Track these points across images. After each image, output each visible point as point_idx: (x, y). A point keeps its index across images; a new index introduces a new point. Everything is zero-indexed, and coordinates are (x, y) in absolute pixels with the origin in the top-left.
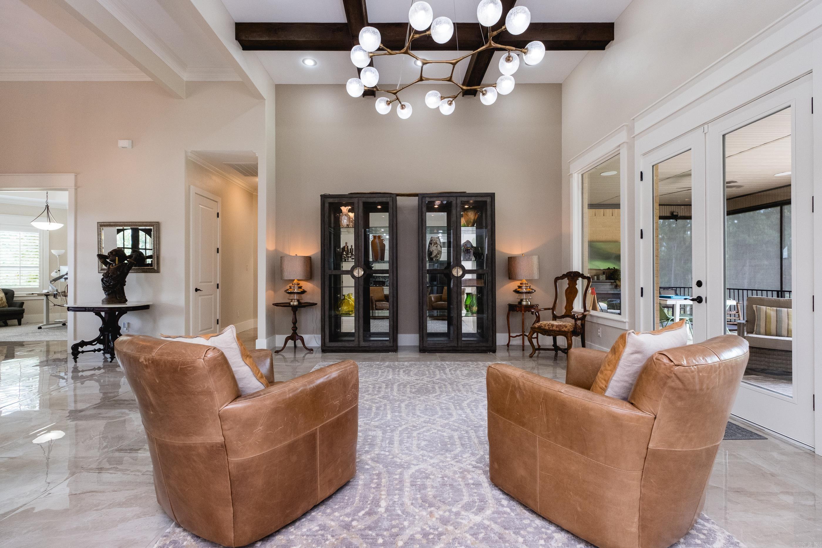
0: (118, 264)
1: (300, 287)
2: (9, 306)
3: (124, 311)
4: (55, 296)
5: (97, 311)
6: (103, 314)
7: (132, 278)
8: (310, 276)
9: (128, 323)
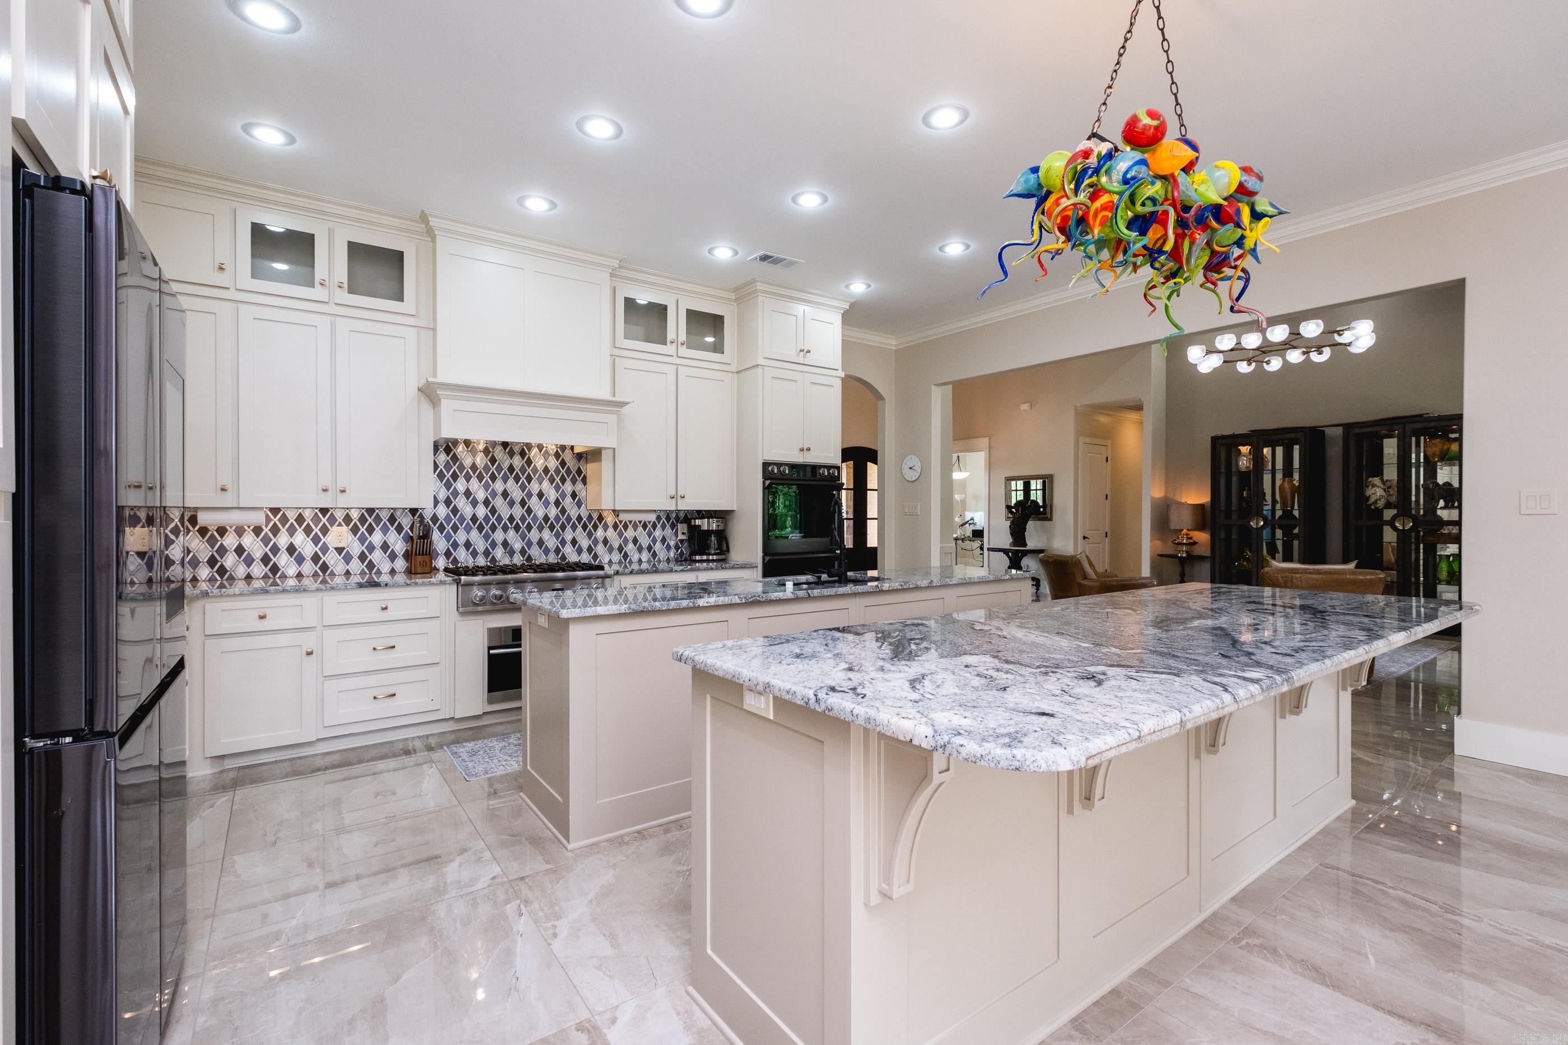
0: (1021, 513)
1: (1191, 538)
3: (1025, 553)
4: (963, 540)
5: (1005, 551)
7: (1031, 525)
8: (1201, 527)
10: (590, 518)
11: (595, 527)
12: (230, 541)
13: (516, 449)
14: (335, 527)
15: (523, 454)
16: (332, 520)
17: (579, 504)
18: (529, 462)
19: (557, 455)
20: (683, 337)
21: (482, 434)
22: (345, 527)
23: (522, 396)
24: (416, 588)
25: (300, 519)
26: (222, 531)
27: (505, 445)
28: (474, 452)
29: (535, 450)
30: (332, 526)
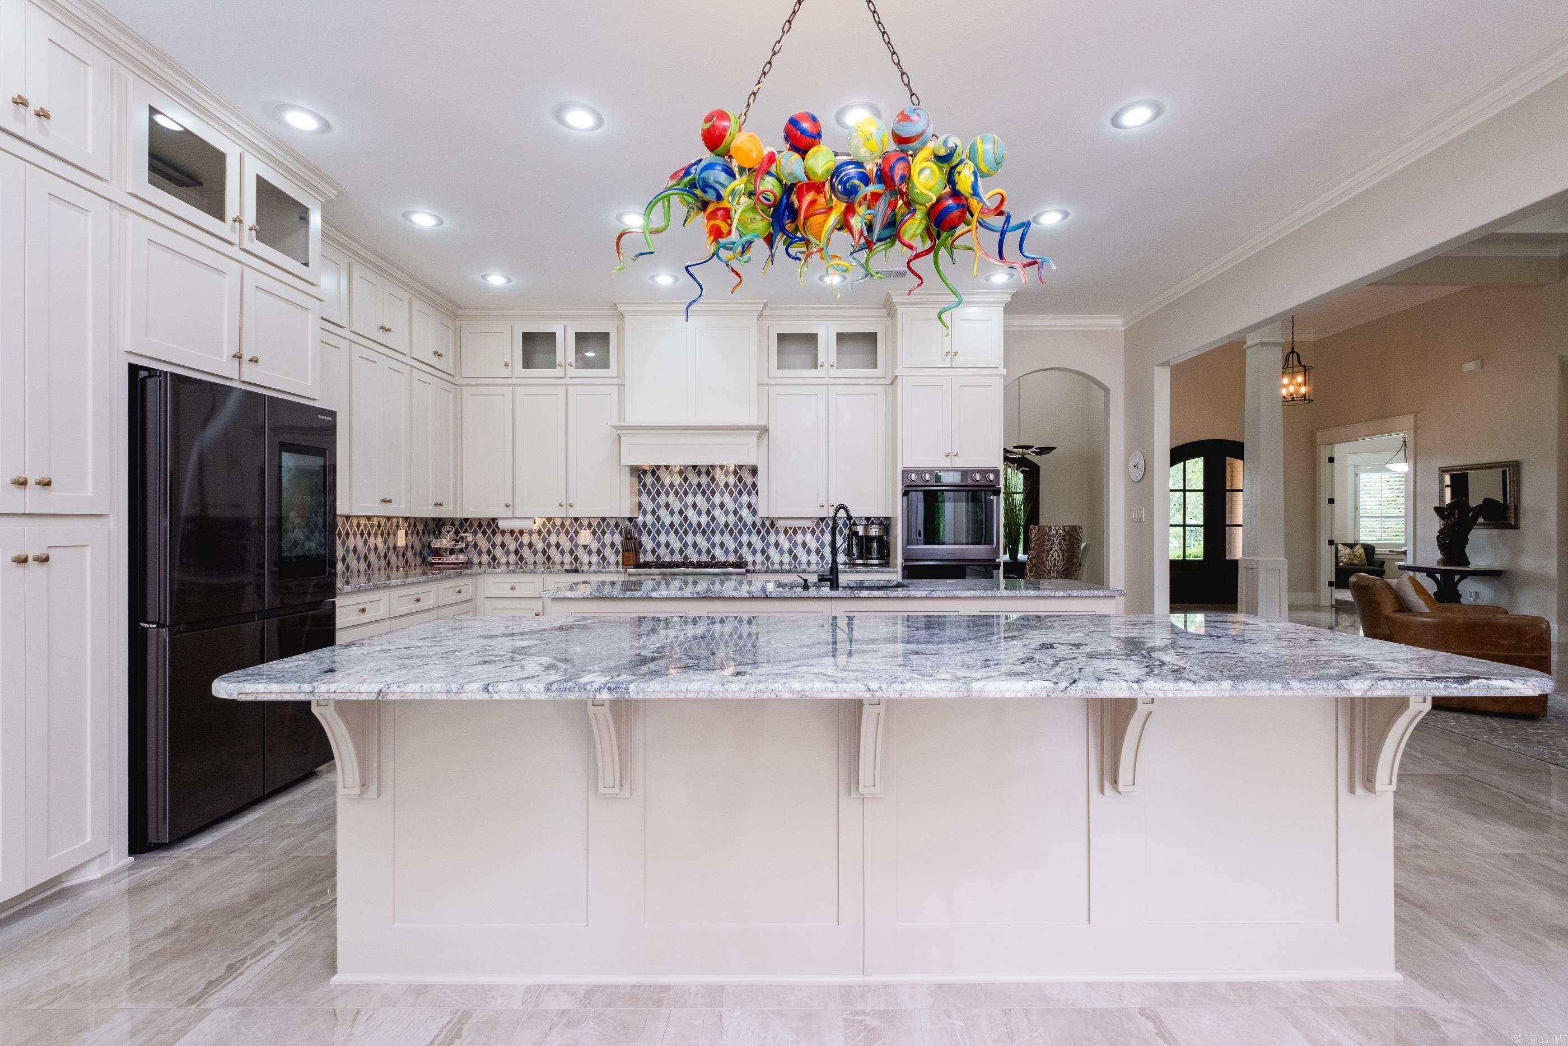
0: (1458, 518)
2: (1368, 565)
5: (1433, 573)
6: (1438, 576)
7: (1477, 534)
9: (1476, 593)
10: (763, 524)
11: (768, 532)
12: (525, 539)
13: (703, 470)
14: (582, 531)
15: (708, 473)
16: (581, 526)
17: (754, 513)
18: (713, 479)
19: (735, 473)
20: (833, 358)
21: (679, 459)
22: (588, 530)
23: (702, 429)
24: (601, 575)
25: (563, 525)
26: (521, 532)
27: (694, 467)
28: (671, 474)
29: (718, 470)
30: (581, 530)
